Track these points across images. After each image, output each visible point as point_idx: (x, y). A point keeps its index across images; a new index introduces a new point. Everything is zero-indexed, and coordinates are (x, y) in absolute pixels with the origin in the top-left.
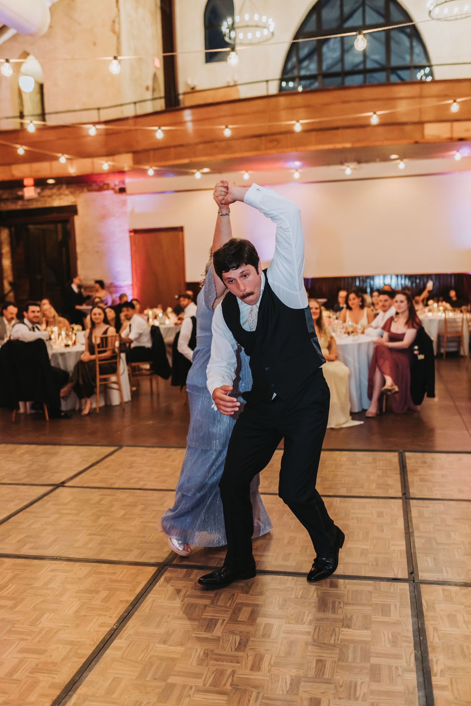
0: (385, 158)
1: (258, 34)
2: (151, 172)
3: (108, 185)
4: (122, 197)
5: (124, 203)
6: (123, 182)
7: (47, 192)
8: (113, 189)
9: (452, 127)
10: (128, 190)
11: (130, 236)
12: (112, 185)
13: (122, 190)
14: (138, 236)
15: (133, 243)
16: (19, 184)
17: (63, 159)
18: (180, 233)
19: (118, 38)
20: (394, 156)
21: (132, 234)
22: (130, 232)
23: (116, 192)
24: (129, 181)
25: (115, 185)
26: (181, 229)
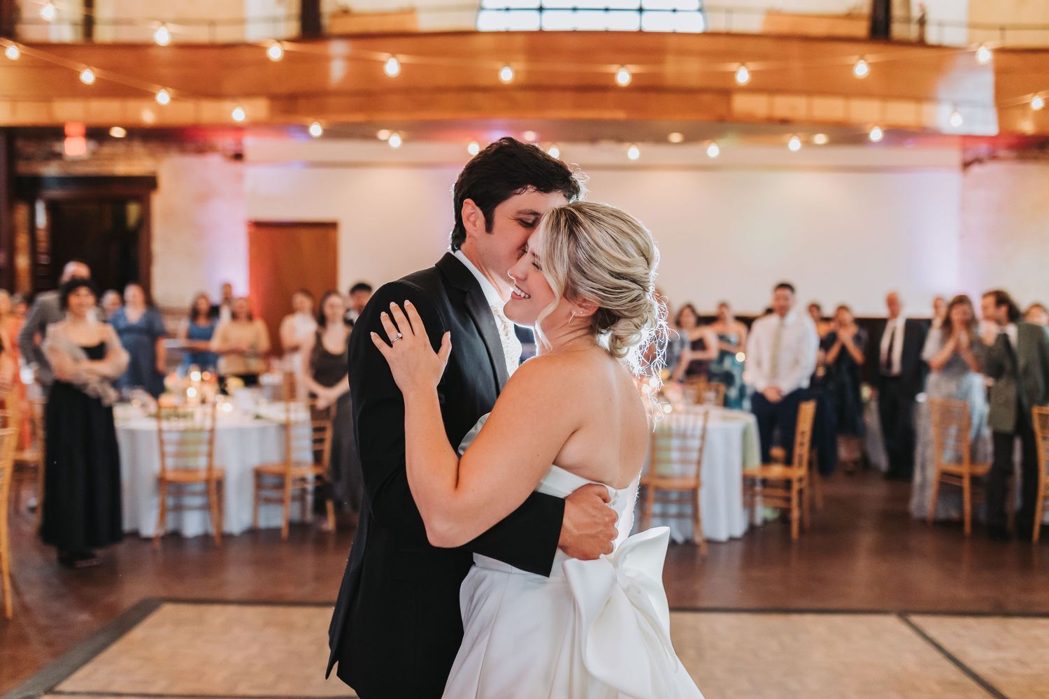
0: (660, 138)
3: (213, 145)
4: (236, 167)
5: (240, 178)
6: (239, 143)
7: (107, 149)
8: (222, 153)
9: (771, 102)
10: (248, 156)
11: (250, 234)
12: (221, 146)
13: (238, 157)
14: (263, 232)
15: (254, 242)
16: (57, 133)
17: (163, 97)
18: (331, 233)
20: (676, 137)
21: (253, 229)
22: (250, 225)
23: (227, 159)
24: (251, 143)
25: (227, 148)
26: (332, 226)
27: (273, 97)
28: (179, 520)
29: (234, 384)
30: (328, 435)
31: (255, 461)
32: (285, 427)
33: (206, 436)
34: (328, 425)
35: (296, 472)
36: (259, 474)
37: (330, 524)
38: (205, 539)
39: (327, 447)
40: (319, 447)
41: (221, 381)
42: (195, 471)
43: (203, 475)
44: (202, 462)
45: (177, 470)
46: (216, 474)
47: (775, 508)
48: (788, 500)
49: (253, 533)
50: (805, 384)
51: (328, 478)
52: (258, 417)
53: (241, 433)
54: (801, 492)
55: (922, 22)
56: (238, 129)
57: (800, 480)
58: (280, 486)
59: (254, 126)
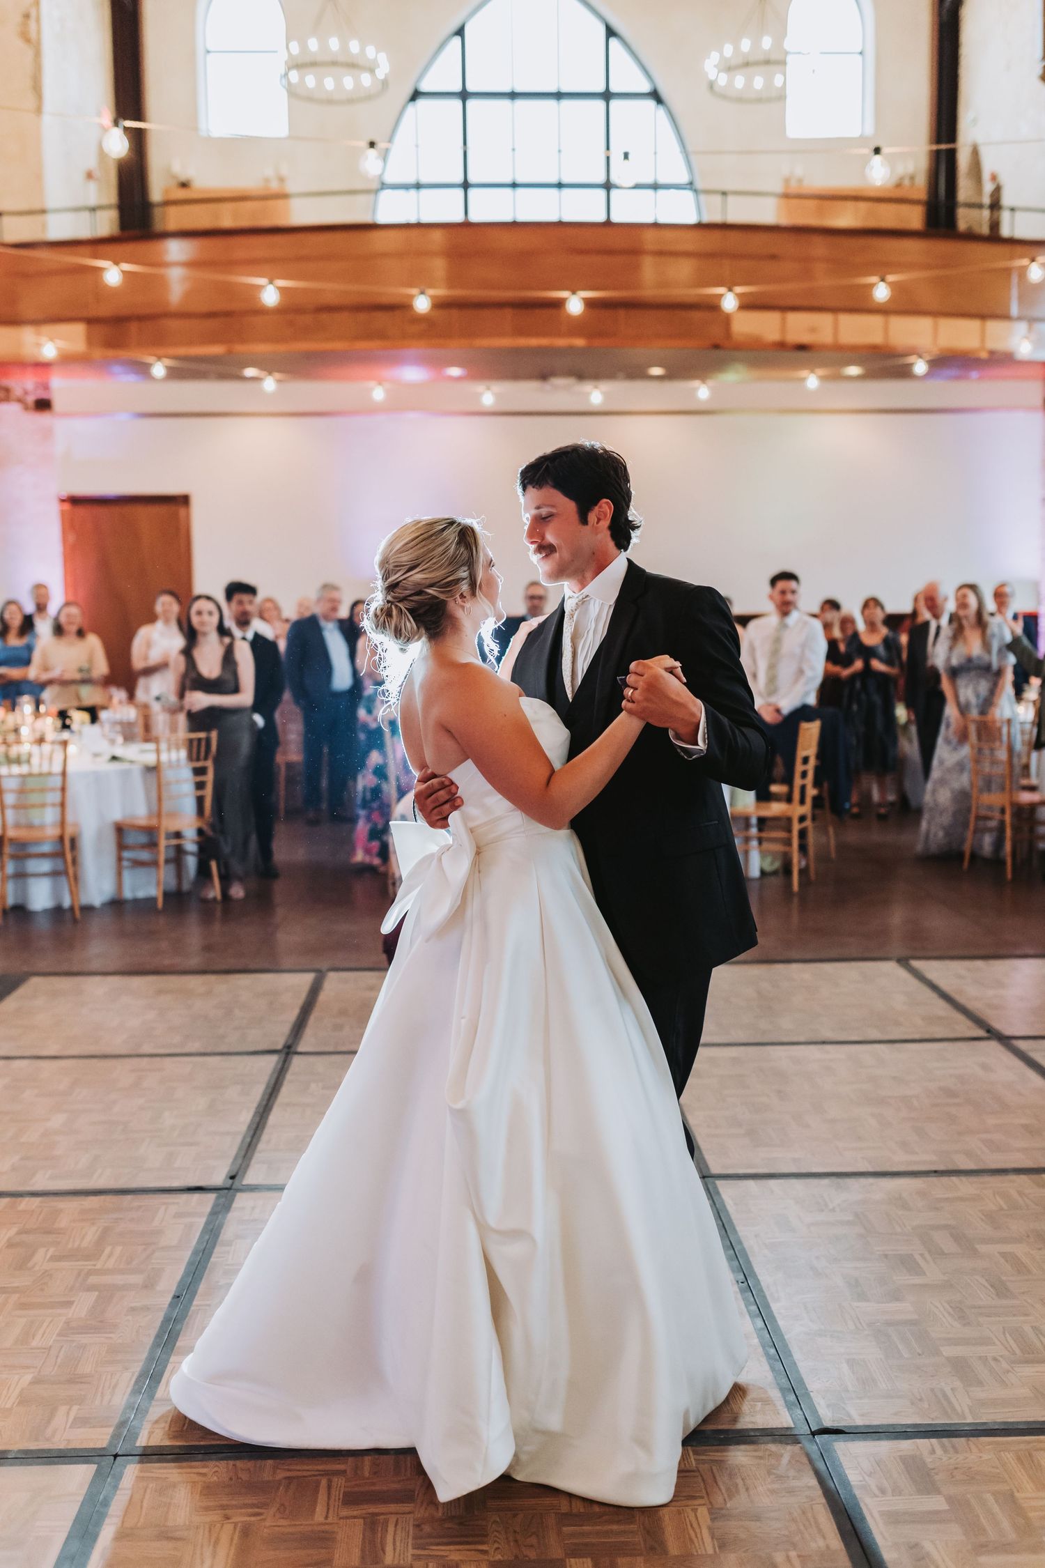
0: (637, 373)
1: (348, 83)
2: (159, 370)
3: (7, 390)
4: (43, 419)
5: (47, 434)
6: (46, 387)
8: (20, 400)
9: (784, 322)
10: (58, 404)
11: (63, 513)
12: (17, 391)
13: (43, 405)
14: (82, 511)
15: (68, 525)
18: (182, 511)
19: (38, 54)
20: (656, 371)
21: (67, 506)
22: (63, 501)
23: (26, 408)
24: (61, 387)
25: (26, 393)
26: (184, 500)
27: (90, 321)
28: (24, 891)
29: (78, 718)
30: (209, 778)
31: (117, 815)
32: (153, 770)
33: (57, 782)
34: (209, 764)
35: (169, 825)
36: (120, 829)
37: (215, 892)
38: (57, 912)
39: (208, 792)
40: (200, 793)
41: (63, 715)
42: (42, 827)
43: (52, 832)
44: (49, 816)
45: (17, 826)
46: (69, 831)
47: (774, 855)
48: (788, 842)
49: (117, 904)
50: (812, 700)
51: (209, 832)
52: (114, 758)
53: (97, 778)
54: (803, 834)
55: (995, 205)
56: (42, 366)
57: (802, 819)
58: (152, 845)
59: (68, 360)
